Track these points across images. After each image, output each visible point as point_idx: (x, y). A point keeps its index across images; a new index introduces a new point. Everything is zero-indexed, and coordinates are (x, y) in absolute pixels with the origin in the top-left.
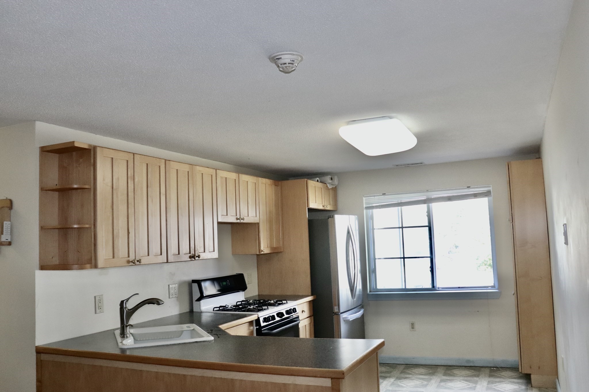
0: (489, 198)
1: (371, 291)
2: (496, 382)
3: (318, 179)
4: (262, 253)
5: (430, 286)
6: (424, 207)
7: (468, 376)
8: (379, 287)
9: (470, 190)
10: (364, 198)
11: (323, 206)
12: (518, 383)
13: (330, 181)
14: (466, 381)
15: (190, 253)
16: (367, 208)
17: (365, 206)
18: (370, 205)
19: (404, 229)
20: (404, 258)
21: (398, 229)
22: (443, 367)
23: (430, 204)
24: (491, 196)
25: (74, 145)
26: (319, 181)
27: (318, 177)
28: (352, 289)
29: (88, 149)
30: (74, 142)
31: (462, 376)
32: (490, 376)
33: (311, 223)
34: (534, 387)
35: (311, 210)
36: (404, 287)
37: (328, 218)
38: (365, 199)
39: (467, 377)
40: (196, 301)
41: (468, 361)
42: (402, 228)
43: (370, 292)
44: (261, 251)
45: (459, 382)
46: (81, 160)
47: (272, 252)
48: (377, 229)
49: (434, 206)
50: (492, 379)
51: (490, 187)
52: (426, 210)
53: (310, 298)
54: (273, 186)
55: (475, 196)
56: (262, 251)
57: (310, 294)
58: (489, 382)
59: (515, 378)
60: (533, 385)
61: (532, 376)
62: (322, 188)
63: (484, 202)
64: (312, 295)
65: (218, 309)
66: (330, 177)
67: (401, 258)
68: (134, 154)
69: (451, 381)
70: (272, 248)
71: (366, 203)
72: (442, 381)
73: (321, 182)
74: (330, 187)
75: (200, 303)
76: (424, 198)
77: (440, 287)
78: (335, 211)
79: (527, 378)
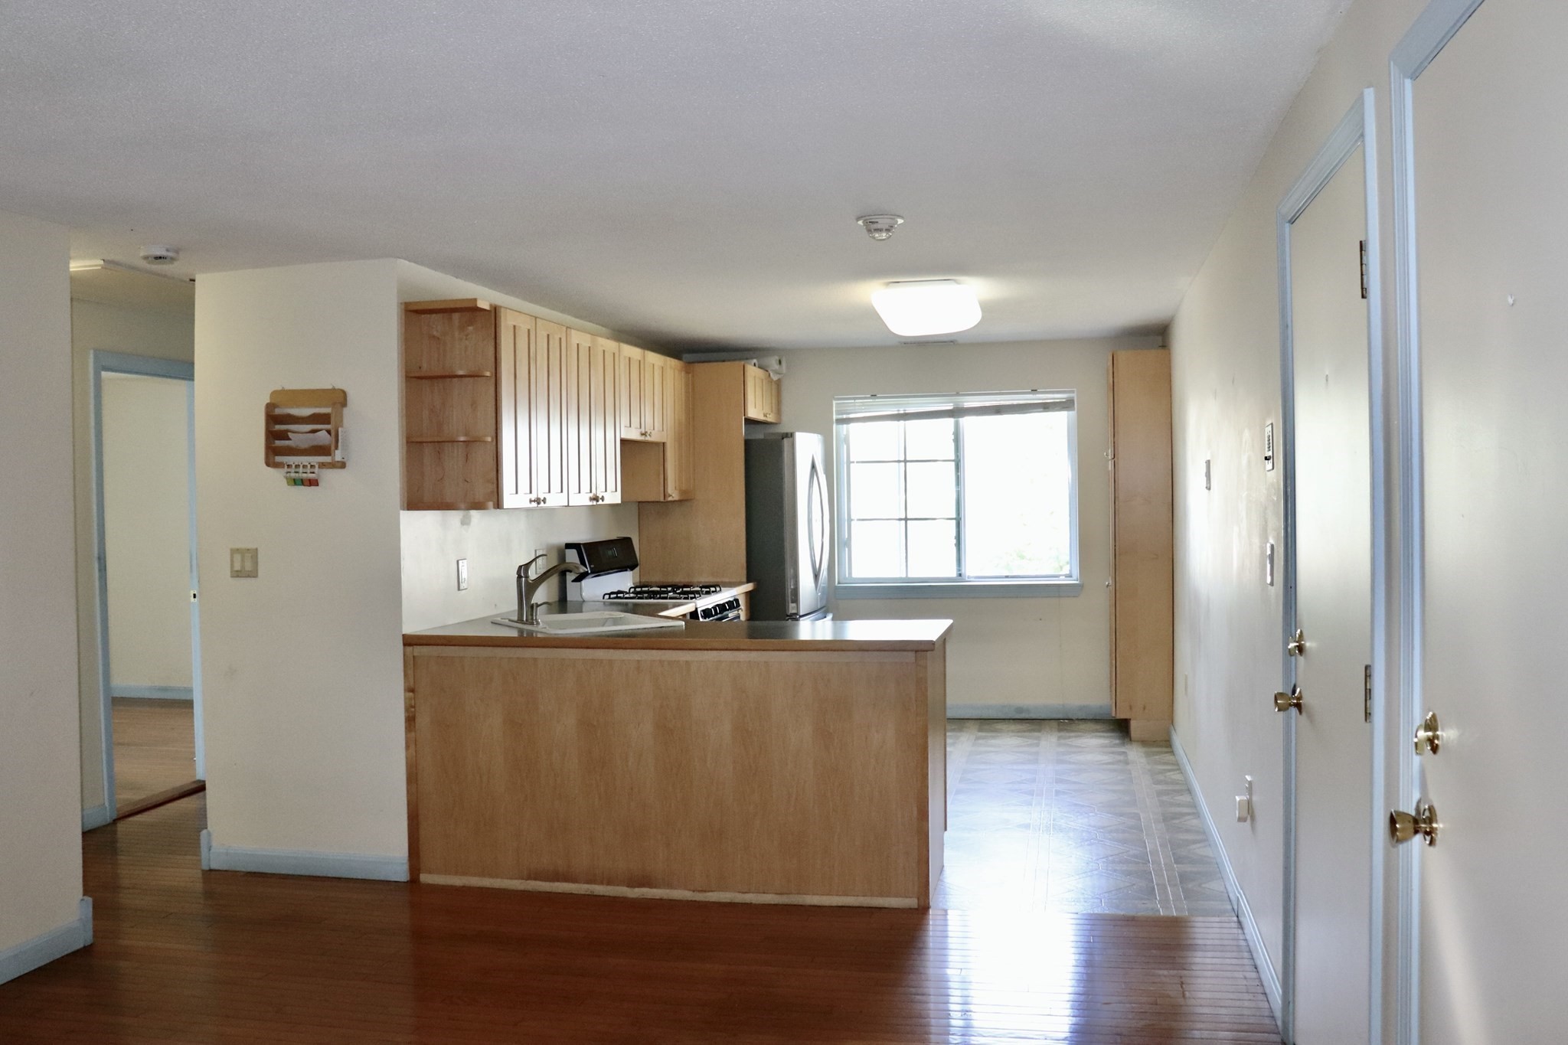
0: (1071, 413)
1: (841, 582)
2: (1070, 737)
3: (755, 361)
4: (670, 499)
5: (953, 574)
6: (950, 422)
7: (1024, 731)
8: (854, 575)
9: (1037, 395)
10: (834, 402)
11: (765, 416)
12: (1108, 737)
13: (776, 367)
14: (1021, 737)
15: (591, 492)
16: (840, 421)
17: (835, 417)
18: (845, 416)
19: (908, 464)
20: (906, 519)
21: (897, 464)
22: (973, 721)
23: (961, 420)
24: (1074, 410)
25: (476, 304)
26: (757, 365)
27: (755, 358)
28: (816, 576)
29: (488, 311)
30: (475, 300)
31: (1013, 731)
32: (1060, 730)
33: (750, 447)
34: (1134, 741)
35: (750, 422)
36: (904, 576)
37: (783, 439)
38: (837, 404)
39: (1018, 732)
40: (573, 581)
41: (1020, 710)
42: (905, 461)
43: (839, 583)
44: (667, 495)
45: (1009, 739)
46: (471, 328)
47: (681, 498)
48: (857, 462)
49: (967, 422)
50: (1062, 734)
51: (1073, 392)
52: (953, 430)
53: (749, 587)
54: (683, 373)
55: (1046, 407)
56: (670, 496)
57: (745, 580)
58: (1059, 738)
59: (1103, 732)
60: (1132, 739)
61: (1133, 724)
62: (762, 380)
63: (1060, 421)
64: (748, 581)
65: (615, 595)
66: (777, 358)
67: (900, 519)
68: (536, 318)
69: (993, 737)
70: (682, 492)
71: (838, 413)
72: (978, 738)
73: (760, 367)
74: (775, 378)
75: (581, 585)
76: (950, 407)
77: (971, 575)
78: (776, 424)
79: (1121, 727)
